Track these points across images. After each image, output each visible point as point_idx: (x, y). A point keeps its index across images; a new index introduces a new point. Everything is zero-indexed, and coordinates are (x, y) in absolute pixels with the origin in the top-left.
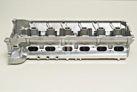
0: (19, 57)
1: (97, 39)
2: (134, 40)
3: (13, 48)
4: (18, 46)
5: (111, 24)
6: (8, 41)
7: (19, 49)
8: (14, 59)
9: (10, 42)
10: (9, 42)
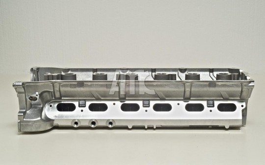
0: (39, 118)
1: (184, 84)
2: (253, 86)
3: (28, 103)
4: (38, 97)
5: (211, 74)
6: (20, 85)
7: (40, 105)
8: (29, 122)
9: (24, 87)
10: (21, 87)
